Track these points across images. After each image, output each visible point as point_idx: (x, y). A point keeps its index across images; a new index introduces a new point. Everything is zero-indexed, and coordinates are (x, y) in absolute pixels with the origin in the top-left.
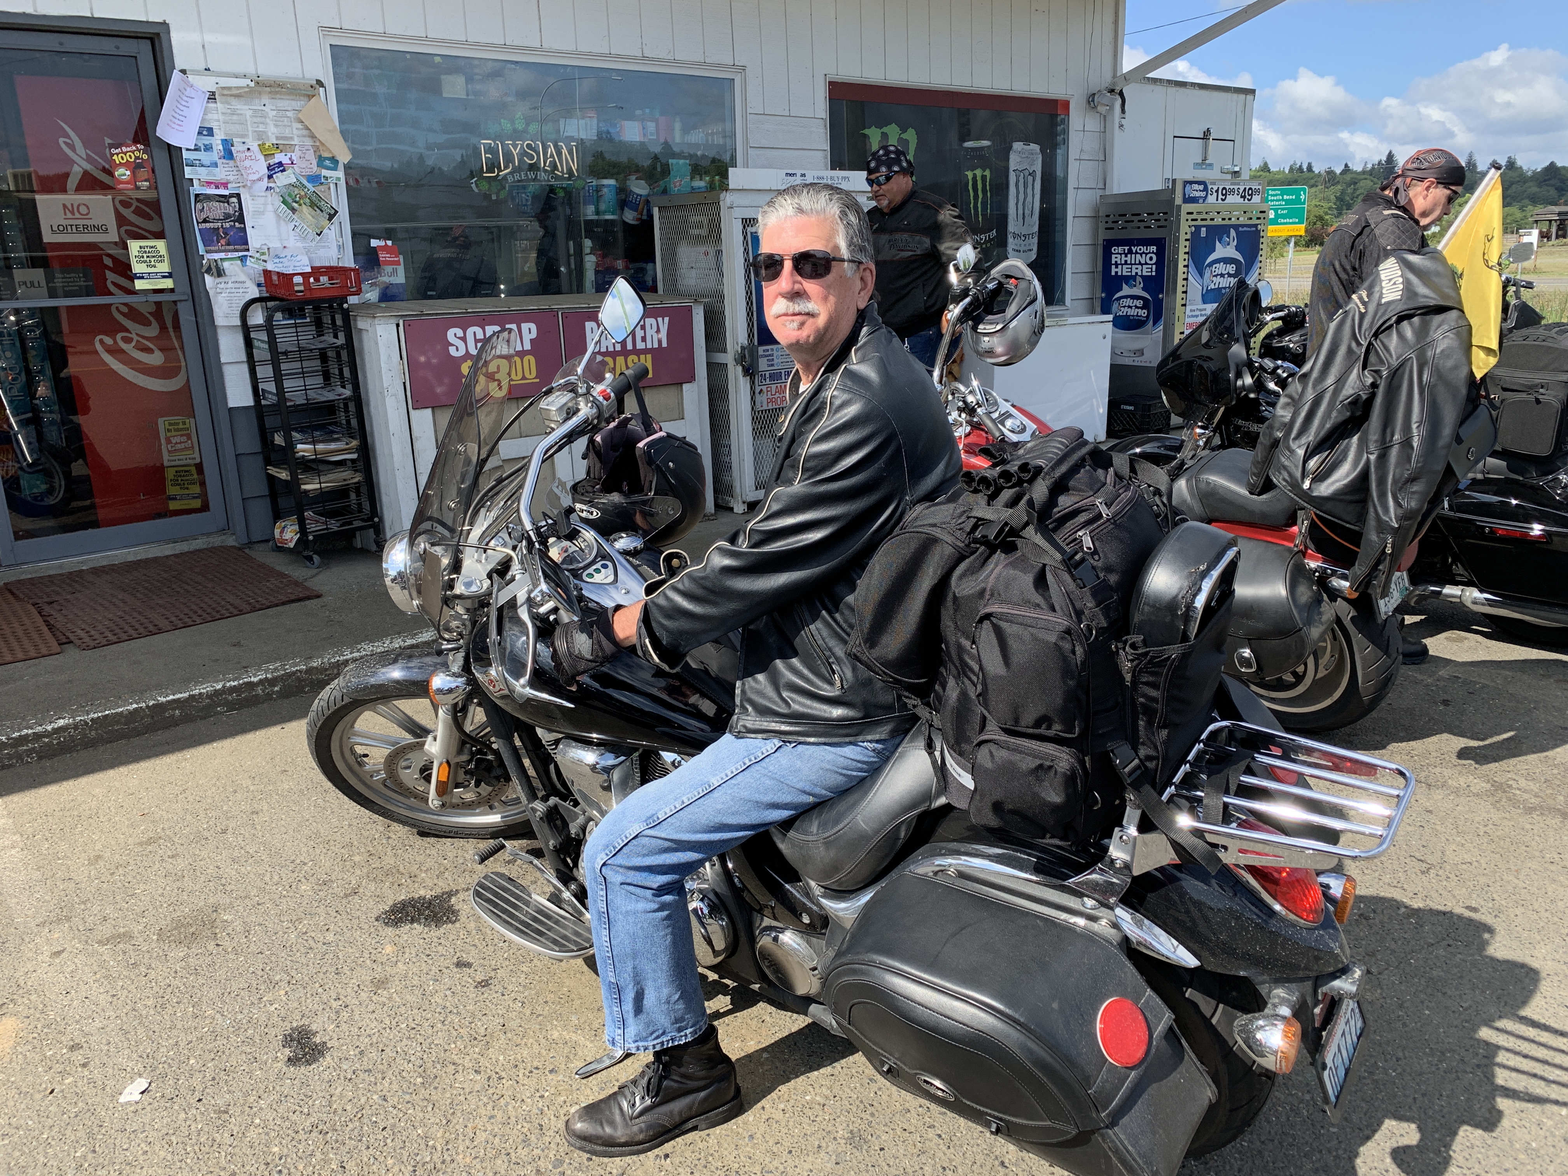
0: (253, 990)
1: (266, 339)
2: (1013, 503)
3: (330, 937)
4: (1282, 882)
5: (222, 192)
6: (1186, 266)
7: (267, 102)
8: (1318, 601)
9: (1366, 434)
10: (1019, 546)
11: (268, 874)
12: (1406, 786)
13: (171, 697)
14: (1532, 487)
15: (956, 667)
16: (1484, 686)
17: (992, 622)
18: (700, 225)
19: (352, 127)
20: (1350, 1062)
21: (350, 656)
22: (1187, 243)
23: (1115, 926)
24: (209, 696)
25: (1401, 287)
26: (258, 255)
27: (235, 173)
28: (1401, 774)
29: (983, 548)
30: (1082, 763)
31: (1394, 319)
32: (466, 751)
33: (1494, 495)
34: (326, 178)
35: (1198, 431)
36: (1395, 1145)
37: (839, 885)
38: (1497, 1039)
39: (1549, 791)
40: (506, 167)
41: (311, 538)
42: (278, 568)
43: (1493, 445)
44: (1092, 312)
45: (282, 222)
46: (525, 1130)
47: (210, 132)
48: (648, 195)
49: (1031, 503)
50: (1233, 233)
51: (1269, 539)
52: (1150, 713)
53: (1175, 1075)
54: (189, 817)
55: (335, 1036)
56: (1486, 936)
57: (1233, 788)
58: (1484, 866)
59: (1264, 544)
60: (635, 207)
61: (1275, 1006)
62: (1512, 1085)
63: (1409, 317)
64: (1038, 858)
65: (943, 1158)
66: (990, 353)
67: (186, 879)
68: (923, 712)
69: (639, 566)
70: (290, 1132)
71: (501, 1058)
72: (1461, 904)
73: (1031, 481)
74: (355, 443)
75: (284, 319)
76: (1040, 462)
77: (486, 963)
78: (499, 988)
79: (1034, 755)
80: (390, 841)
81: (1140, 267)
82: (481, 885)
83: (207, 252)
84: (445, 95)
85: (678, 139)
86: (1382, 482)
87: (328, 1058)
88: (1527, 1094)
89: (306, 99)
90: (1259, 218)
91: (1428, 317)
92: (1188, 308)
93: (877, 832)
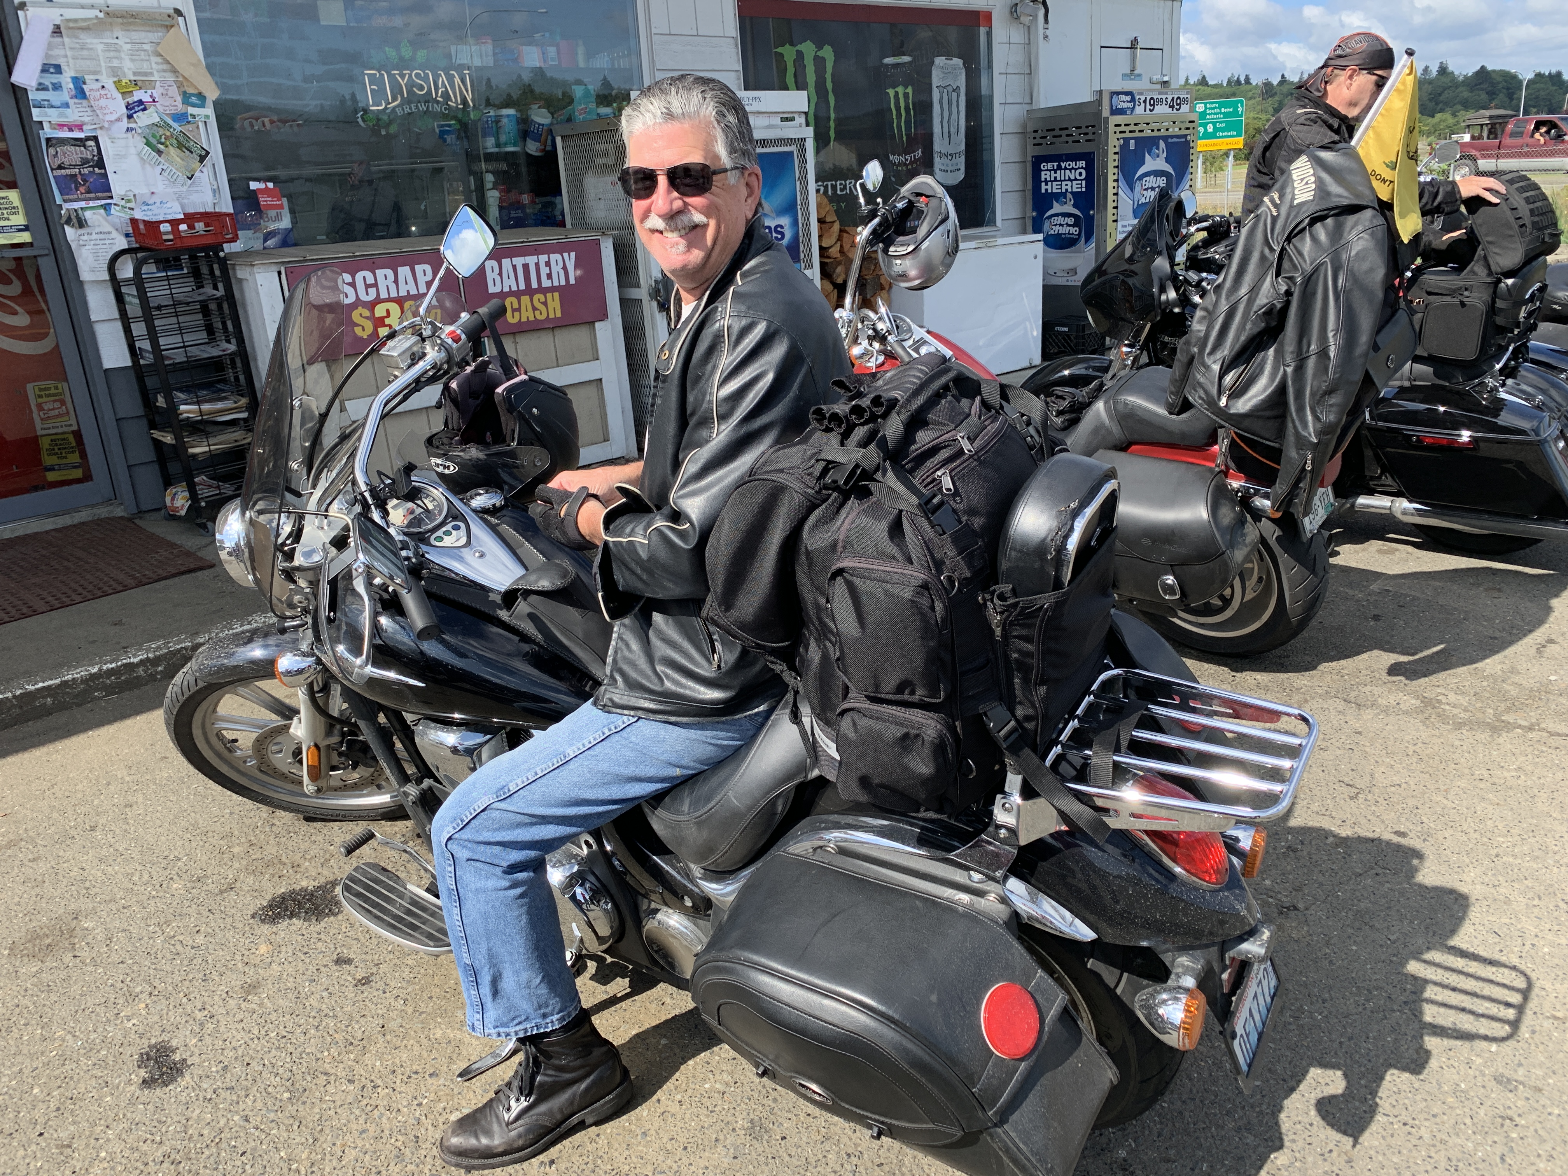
0: (110, 1005)
1: (135, 293)
2: (864, 444)
3: (200, 939)
4: (1181, 844)
5: (77, 135)
6: (1116, 181)
7: (120, 34)
8: (1241, 522)
9: (1282, 345)
10: (873, 489)
11: (138, 874)
12: (1309, 734)
13: (41, 685)
14: (1459, 393)
15: (816, 629)
16: (1415, 599)
17: (844, 578)
18: (606, 154)
19: (218, 60)
20: (1264, 1024)
21: (240, 629)
22: (1116, 157)
23: (1004, 900)
24: (84, 681)
25: (1313, 186)
26: (123, 203)
27: (90, 113)
28: (1304, 719)
29: (835, 494)
30: (952, 729)
31: (1307, 221)
32: (336, 732)
33: (1421, 403)
34: (194, 116)
35: (1125, 349)
36: (1320, 1096)
37: (716, 866)
38: (1425, 973)
39: (1479, 705)
40: (394, 99)
41: (203, 504)
42: (169, 538)
43: (1414, 350)
44: (1024, 232)
45: (147, 166)
46: (399, 1144)
47: (58, 69)
48: (552, 124)
49: (883, 441)
50: (1162, 144)
51: (1191, 460)
52: (1024, 668)
53: (1072, 1060)
54: (55, 815)
55: (197, 1052)
56: (1415, 862)
57: (1124, 744)
58: (1413, 787)
59: (1184, 466)
60: (537, 138)
61: (1178, 976)
62: (1440, 1021)
63: (1322, 218)
64: (922, 828)
65: (848, 1143)
66: (903, 276)
67: (46, 884)
68: (788, 677)
69: (498, 525)
70: (139, 1164)
71: (378, 1063)
72: (1389, 829)
73: (885, 416)
74: (244, 401)
75: (159, 271)
76: (896, 394)
77: (369, 957)
78: (381, 985)
79: (900, 723)
80: (274, 828)
81: (1069, 183)
82: (351, 878)
83: (65, 201)
84: (323, 23)
85: (582, 64)
86: (1299, 394)
87: (187, 1077)
88: (1455, 1030)
89: (164, 30)
90: (1188, 129)
91: (1341, 218)
92: (1120, 224)
93: (750, 808)
